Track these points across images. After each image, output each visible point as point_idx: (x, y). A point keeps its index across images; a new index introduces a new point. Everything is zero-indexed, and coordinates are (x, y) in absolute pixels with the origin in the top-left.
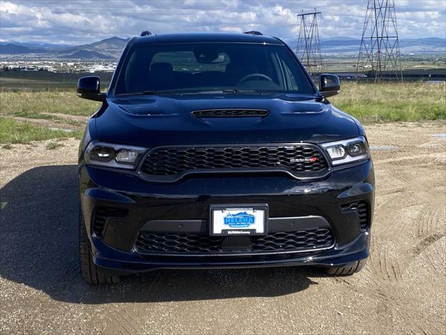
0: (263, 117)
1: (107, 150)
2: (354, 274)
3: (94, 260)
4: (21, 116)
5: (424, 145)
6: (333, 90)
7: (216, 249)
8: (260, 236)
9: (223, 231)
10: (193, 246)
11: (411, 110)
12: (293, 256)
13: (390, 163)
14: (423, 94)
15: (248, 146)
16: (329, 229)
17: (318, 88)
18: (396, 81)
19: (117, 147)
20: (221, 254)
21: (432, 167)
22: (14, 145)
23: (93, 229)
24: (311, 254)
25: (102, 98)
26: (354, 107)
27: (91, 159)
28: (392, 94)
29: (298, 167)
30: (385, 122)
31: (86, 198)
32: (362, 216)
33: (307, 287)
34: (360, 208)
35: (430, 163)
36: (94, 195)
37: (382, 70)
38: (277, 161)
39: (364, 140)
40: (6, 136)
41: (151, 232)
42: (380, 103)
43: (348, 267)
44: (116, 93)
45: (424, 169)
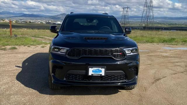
0: (106, 40)
1: (58, 48)
2: (133, 89)
3: (52, 82)
4: (34, 37)
5: (159, 50)
6: (129, 32)
7: (90, 80)
8: (103, 76)
9: (92, 74)
10: (82, 79)
11: (156, 39)
12: (113, 83)
13: (148, 56)
14: (160, 34)
15: (100, 49)
16: (125, 75)
17: (124, 31)
18: (152, 30)
19: (61, 48)
20: (91, 81)
21: (161, 57)
22: (31, 46)
23: (52, 72)
24: (119, 82)
25: (57, 32)
26: (138, 38)
27: (53, 51)
28: (151, 34)
29: (116, 56)
30: (147, 43)
31: (50, 63)
32: (135, 71)
33: (117, 93)
34: (135, 69)
35: (160, 56)
36: (53, 62)
37: (148, 26)
38: (109, 54)
39: (137, 48)
40: (29, 43)
41: (70, 74)
42: (146, 37)
43: (131, 87)
44: (62, 31)
45: (158, 58)
